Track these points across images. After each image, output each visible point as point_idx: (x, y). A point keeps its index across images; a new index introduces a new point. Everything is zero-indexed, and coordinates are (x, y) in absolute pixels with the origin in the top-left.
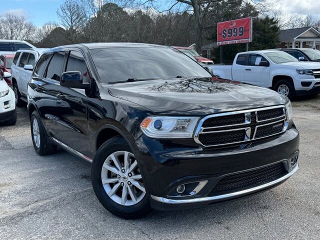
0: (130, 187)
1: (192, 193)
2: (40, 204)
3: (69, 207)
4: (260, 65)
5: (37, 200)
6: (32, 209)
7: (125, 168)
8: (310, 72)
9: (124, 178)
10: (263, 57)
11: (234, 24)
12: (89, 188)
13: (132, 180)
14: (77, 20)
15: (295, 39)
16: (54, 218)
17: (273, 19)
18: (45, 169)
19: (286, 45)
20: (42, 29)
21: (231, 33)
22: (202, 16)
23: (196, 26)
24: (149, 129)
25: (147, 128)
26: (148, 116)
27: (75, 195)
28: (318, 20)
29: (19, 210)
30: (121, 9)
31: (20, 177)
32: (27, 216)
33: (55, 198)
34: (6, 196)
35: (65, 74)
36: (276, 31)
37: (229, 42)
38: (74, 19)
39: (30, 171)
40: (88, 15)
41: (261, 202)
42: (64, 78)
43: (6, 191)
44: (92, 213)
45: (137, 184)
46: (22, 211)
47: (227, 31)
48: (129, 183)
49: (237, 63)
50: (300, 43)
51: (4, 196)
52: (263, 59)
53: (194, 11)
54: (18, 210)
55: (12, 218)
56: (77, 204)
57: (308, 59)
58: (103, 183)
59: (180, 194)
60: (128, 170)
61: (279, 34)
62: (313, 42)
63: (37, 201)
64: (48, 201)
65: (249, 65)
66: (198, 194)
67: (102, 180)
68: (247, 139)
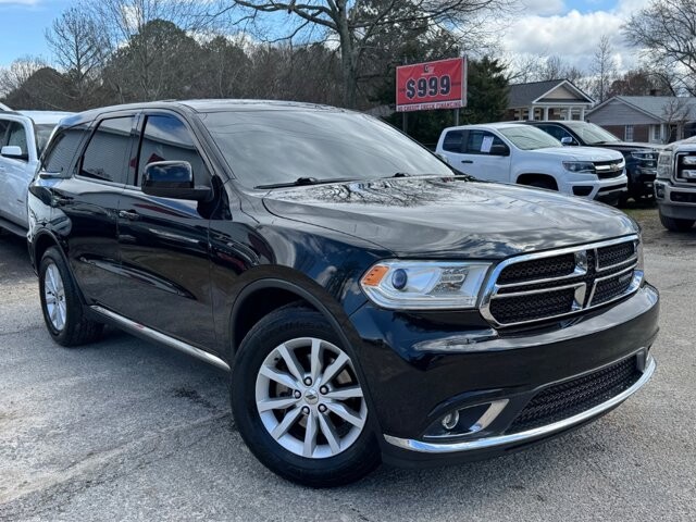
0: (325, 417)
1: (474, 429)
2: (101, 459)
3: (172, 465)
4: (491, 153)
5: (89, 450)
6: (85, 472)
7: (312, 374)
8: (590, 167)
9: (311, 397)
10: (496, 137)
11: (431, 71)
12: (202, 419)
13: (330, 401)
14: (90, 54)
15: (534, 102)
16: (148, 493)
17: (495, 63)
18: (86, 377)
19: (516, 115)
20: (9, 69)
21: (425, 88)
22: (356, 52)
23: (346, 73)
24: (380, 289)
25: (379, 288)
26: (378, 261)
27: (177, 436)
28: (571, 67)
29: (56, 475)
30: (182, 33)
31: (32, 398)
32: (80, 491)
33: (131, 446)
34: (15, 444)
35: (153, 167)
36: (503, 87)
37: (420, 107)
38: (83, 50)
39: (52, 383)
40: (113, 43)
41: (584, 436)
42: (151, 176)
43: (9, 433)
44: (232, 478)
45: (341, 411)
46: (63, 478)
47: (417, 84)
48: (322, 407)
49: (446, 147)
50: (542, 110)
51: (7, 443)
52: (497, 140)
53: (342, 41)
54: (52, 475)
55: (47, 497)
56: (189, 458)
57: (578, 141)
58: (260, 410)
59: (448, 431)
60: (319, 379)
61: (508, 92)
62: (567, 109)
63: (91, 454)
64: (117, 452)
65: (468, 152)
66: (485, 430)
67: (258, 403)
68: (576, 309)
